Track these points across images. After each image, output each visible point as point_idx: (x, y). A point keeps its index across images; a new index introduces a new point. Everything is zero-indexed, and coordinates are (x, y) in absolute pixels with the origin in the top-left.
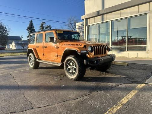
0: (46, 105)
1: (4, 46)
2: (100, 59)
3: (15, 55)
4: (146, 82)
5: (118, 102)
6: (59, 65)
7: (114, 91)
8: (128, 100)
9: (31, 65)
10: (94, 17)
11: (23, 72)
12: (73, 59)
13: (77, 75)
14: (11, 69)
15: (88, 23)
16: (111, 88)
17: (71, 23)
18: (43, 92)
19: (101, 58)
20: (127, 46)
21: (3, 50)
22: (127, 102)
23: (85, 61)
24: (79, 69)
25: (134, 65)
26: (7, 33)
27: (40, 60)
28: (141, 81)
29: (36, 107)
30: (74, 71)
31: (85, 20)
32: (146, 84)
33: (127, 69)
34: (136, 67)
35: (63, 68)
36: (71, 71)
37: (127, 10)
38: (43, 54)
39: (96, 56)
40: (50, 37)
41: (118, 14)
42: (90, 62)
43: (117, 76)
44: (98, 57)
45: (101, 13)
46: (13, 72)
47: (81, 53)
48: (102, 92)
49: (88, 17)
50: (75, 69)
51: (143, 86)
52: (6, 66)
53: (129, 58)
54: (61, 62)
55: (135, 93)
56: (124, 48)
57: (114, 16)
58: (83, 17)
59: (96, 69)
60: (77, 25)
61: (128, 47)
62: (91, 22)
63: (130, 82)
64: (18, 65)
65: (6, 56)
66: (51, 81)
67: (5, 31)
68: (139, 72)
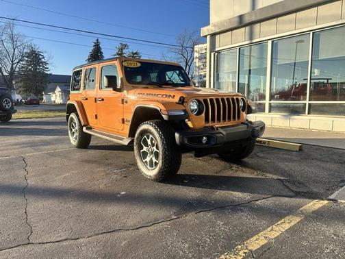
0: (61, 239)
1: (40, 97)
2: (217, 131)
3: (56, 117)
4: (332, 197)
5: (237, 245)
6: (126, 142)
7: (240, 214)
8: (266, 241)
9: (74, 140)
10: (231, 30)
11: (52, 155)
12: (152, 129)
13: (161, 169)
14: (31, 146)
15: (217, 45)
16: (235, 207)
17: (185, 45)
18: (71, 205)
19: (221, 130)
20: (307, 102)
21: (35, 104)
22: (262, 247)
23: (177, 135)
24: (164, 154)
25: (317, 149)
26: (46, 68)
27: (90, 128)
28: (322, 191)
29: (37, 241)
30: (154, 160)
31: (208, 37)
32: (330, 200)
33: (296, 158)
34: (321, 155)
35: (132, 149)
36: (148, 159)
37: (312, 12)
38: (96, 116)
39: (210, 124)
40: (107, 76)
41: (290, 21)
42: (190, 140)
43: (263, 177)
44: (212, 128)
45: (247, 20)
46: (30, 154)
47: (170, 116)
48: (210, 215)
49: (217, 31)
50: (157, 155)
51: (321, 205)
52: (26, 139)
53: (310, 131)
54: (129, 137)
55: (292, 224)
56: (299, 108)
57: (280, 27)
58: (205, 31)
59: (217, 156)
60: (195, 49)
61: (309, 104)
62: (223, 42)
63: (291, 194)
64: (50, 139)
65: (37, 118)
66: (102, 180)
67: (42, 63)
68: (323, 168)
